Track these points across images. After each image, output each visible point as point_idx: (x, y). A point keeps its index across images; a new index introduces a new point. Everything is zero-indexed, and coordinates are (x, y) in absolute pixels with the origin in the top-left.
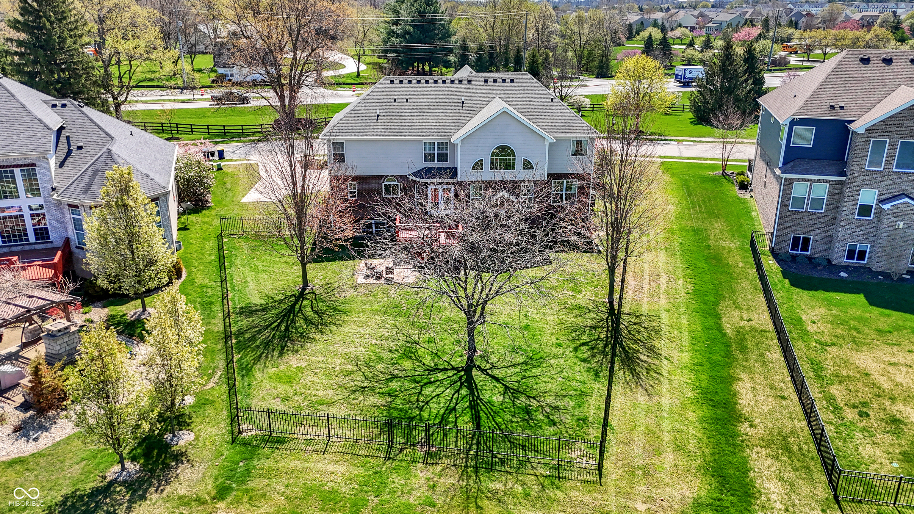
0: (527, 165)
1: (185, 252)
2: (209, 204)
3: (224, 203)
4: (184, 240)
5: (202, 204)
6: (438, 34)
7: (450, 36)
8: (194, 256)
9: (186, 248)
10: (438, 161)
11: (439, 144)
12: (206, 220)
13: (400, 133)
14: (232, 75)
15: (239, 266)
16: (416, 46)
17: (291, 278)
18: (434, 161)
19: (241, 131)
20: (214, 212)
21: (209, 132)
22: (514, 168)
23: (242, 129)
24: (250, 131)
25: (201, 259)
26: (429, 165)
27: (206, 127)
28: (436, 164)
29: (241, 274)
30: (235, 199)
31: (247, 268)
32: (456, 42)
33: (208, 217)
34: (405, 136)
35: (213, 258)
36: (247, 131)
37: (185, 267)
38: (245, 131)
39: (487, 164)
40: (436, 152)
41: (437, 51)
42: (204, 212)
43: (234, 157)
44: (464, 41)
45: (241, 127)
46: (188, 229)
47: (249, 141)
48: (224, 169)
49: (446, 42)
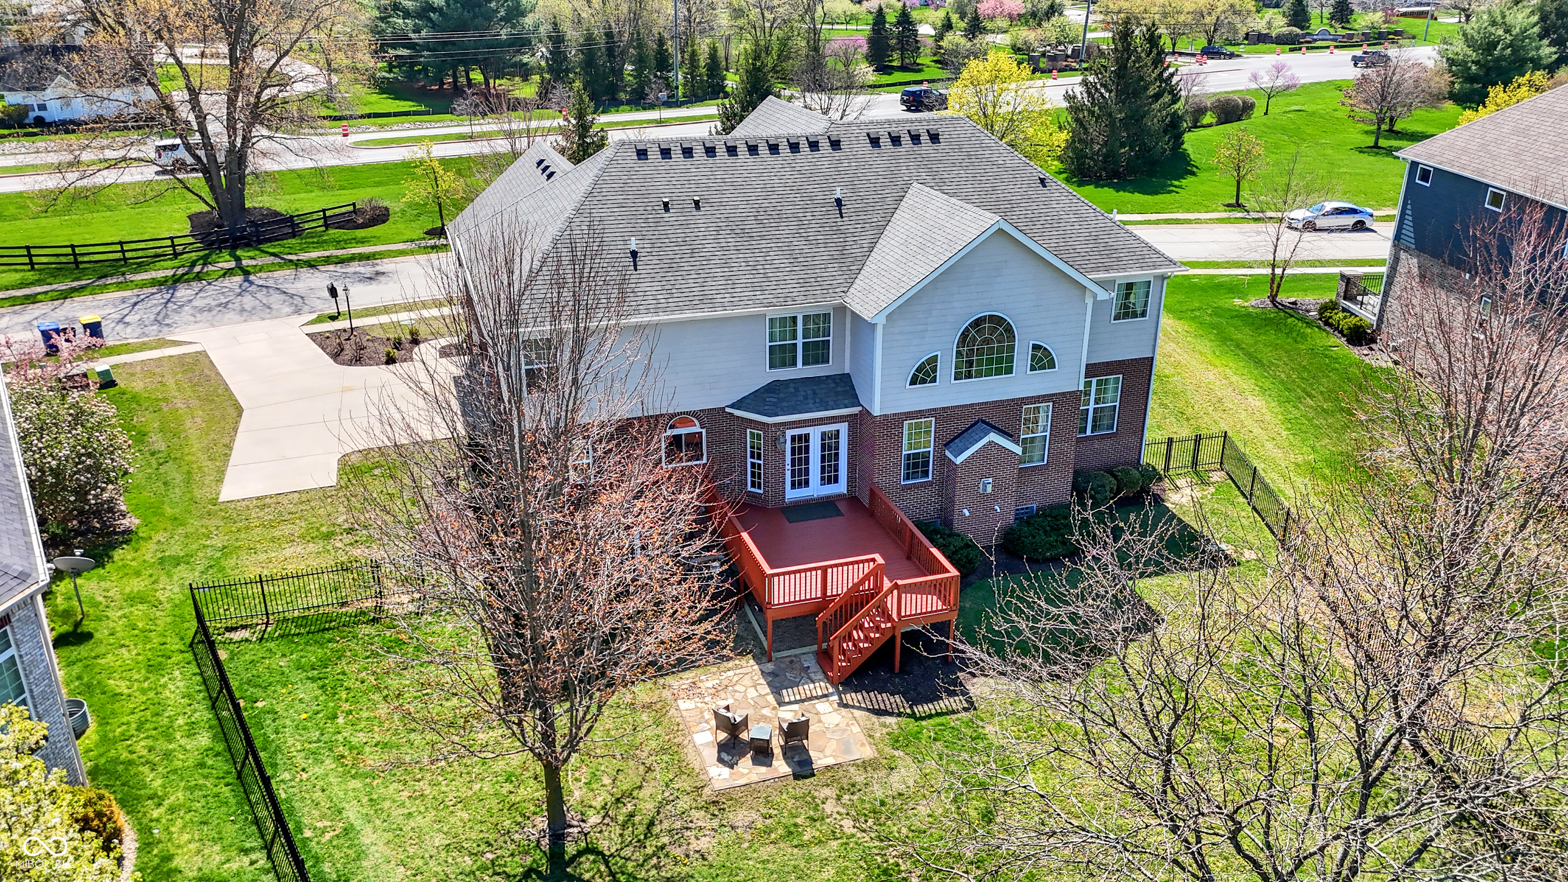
0: (1041, 359)
1: (105, 739)
2: (126, 522)
3: (169, 511)
4: (89, 686)
5: (103, 523)
6: (496, 11)
7: (523, 14)
8: (141, 748)
9: (103, 722)
10: (804, 364)
11: (806, 318)
12: (136, 585)
13: (705, 300)
14: (43, 107)
15: (299, 760)
16: (457, 37)
17: (487, 787)
18: (794, 364)
19: (119, 255)
20: (149, 551)
21: (32, 264)
22: (1009, 371)
23: (123, 251)
24: (140, 254)
25: (167, 755)
26: (785, 374)
27: (25, 252)
28: (800, 371)
29: (318, 795)
30: (198, 494)
31: (329, 764)
32: (537, 27)
33: (138, 574)
34: (725, 308)
35: (204, 740)
36: (134, 254)
37: (122, 803)
38: (128, 255)
39: (947, 367)
40: (800, 341)
41: (501, 44)
42: (118, 554)
43: (131, 335)
44: (555, 24)
45: (118, 248)
46: (89, 636)
47: (154, 283)
48: (121, 384)
49: (514, 27)
